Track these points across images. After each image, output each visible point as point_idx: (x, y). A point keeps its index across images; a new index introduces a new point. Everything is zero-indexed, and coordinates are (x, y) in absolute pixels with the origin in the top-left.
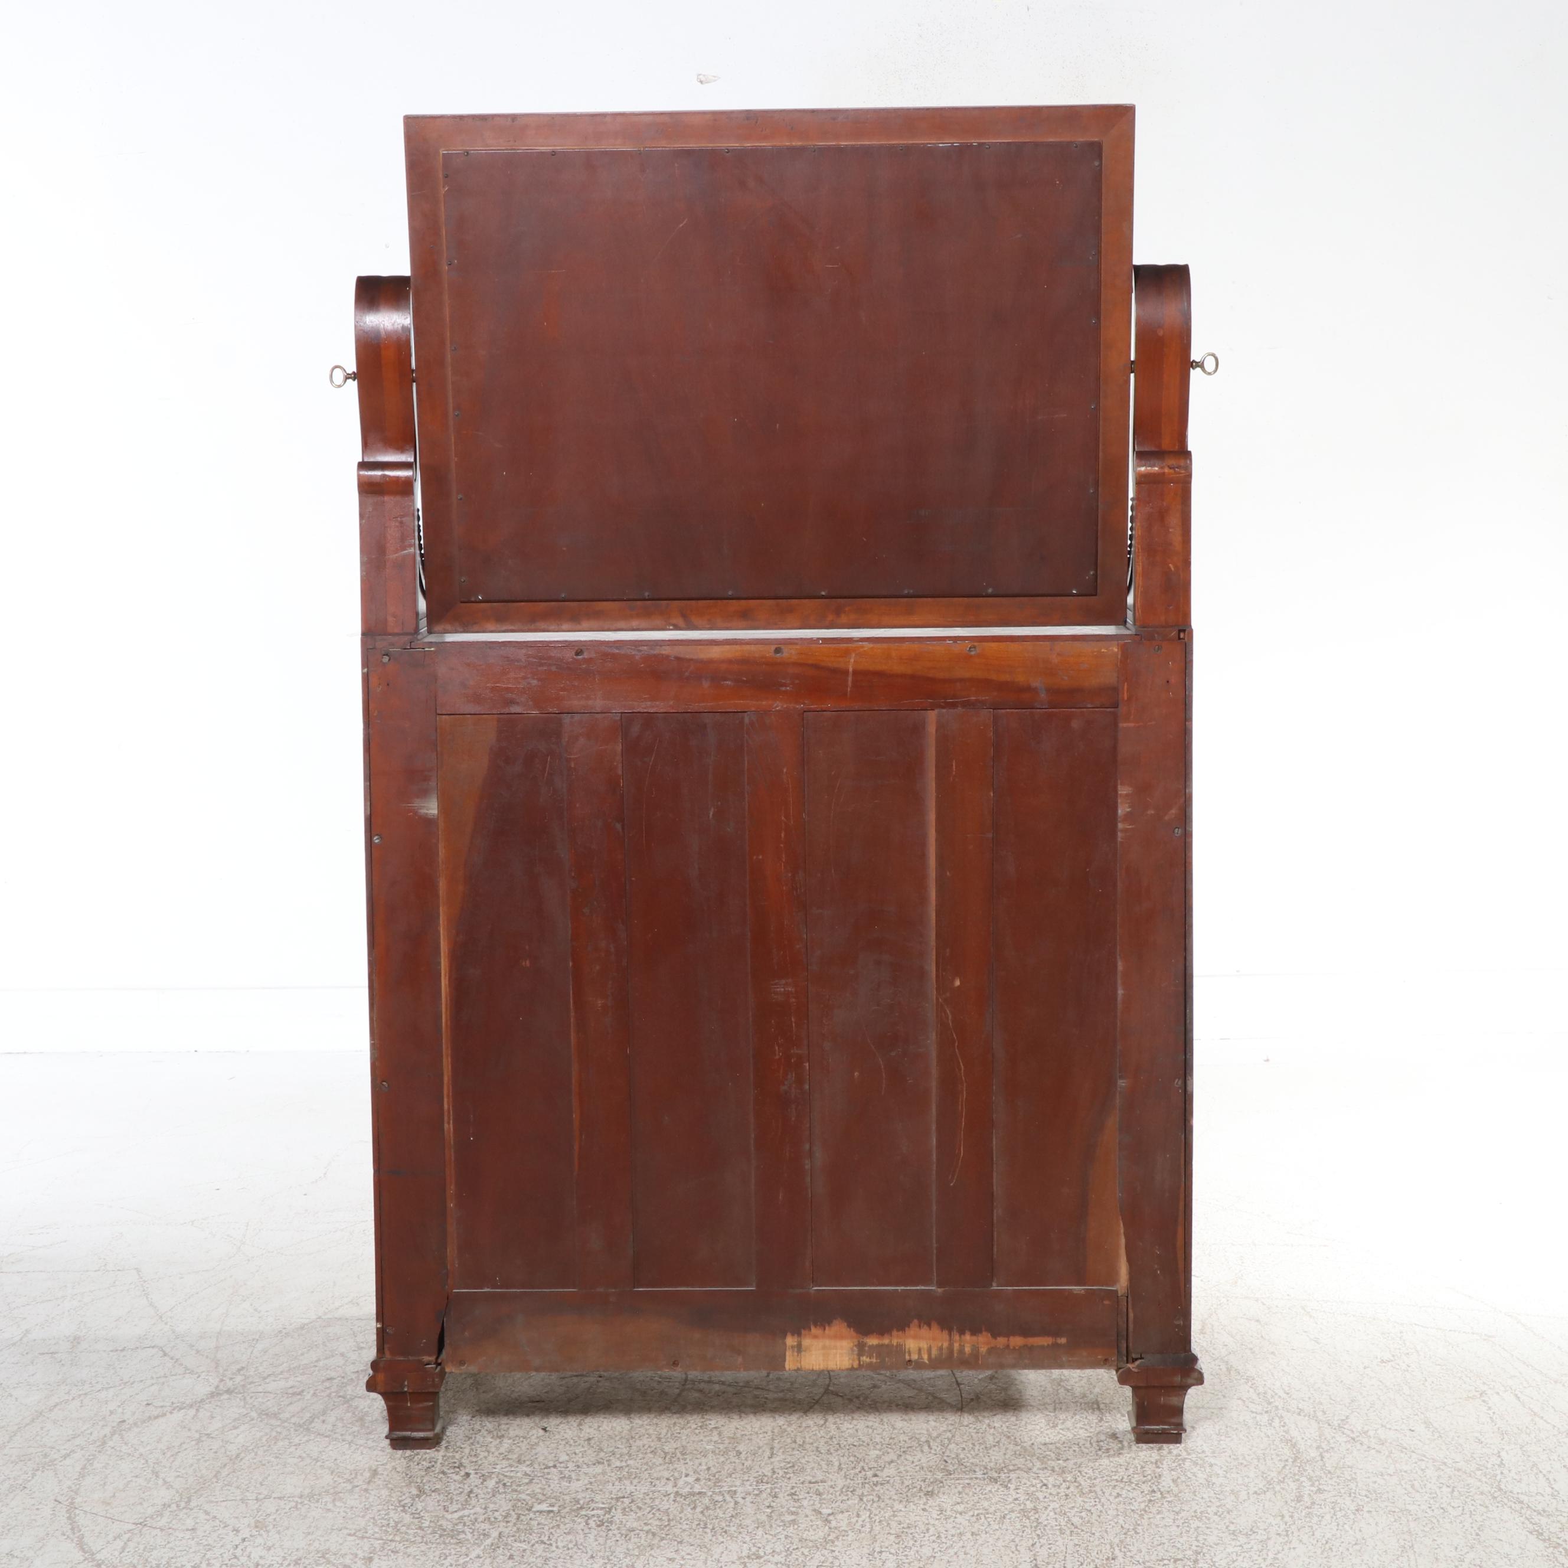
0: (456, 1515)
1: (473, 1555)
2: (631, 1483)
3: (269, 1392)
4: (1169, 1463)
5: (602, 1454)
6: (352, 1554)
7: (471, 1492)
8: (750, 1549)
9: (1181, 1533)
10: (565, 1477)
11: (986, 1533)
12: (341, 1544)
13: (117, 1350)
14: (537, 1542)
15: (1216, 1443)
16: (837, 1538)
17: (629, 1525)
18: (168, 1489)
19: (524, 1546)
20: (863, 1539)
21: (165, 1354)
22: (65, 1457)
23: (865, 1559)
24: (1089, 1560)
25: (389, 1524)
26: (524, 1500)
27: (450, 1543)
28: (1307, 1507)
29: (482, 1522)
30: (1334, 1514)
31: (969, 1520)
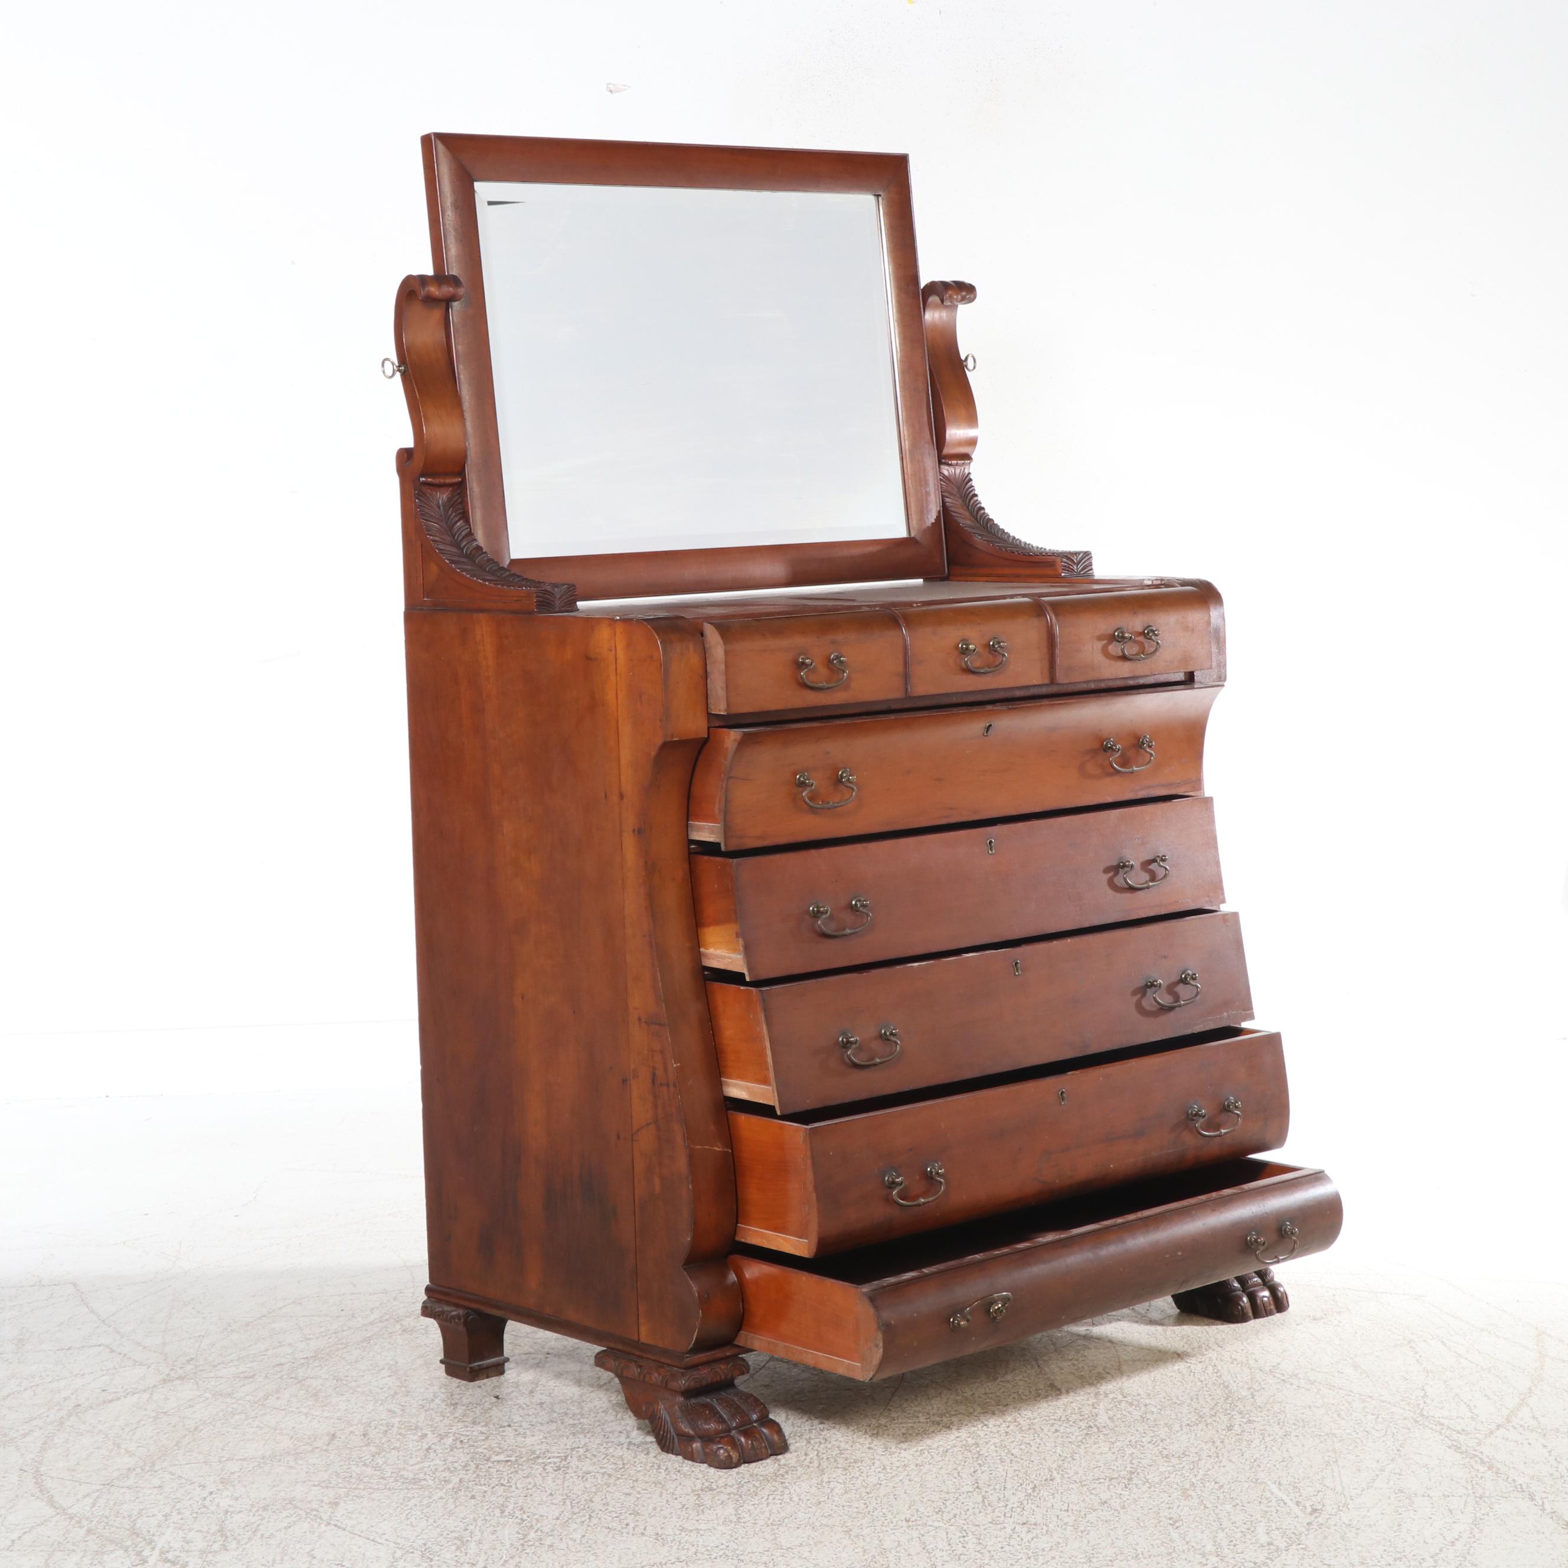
0: (417, 1467)
1: (436, 1497)
2: (585, 1436)
3: (221, 1377)
4: (1106, 1404)
5: (555, 1415)
6: (318, 1500)
7: (429, 1448)
8: (703, 1484)
9: (1117, 1458)
10: (520, 1434)
11: (930, 1464)
12: (306, 1493)
13: (63, 1350)
14: (497, 1485)
15: (1150, 1388)
16: (787, 1472)
17: (584, 1469)
18: (130, 1456)
19: (484, 1488)
20: (812, 1472)
21: (112, 1351)
22: (25, 1436)
23: (814, 1488)
24: (1028, 1482)
25: (351, 1476)
26: (482, 1453)
27: (412, 1488)
28: (1238, 1434)
29: (442, 1471)
30: (1263, 1439)
31: (913, 1455)
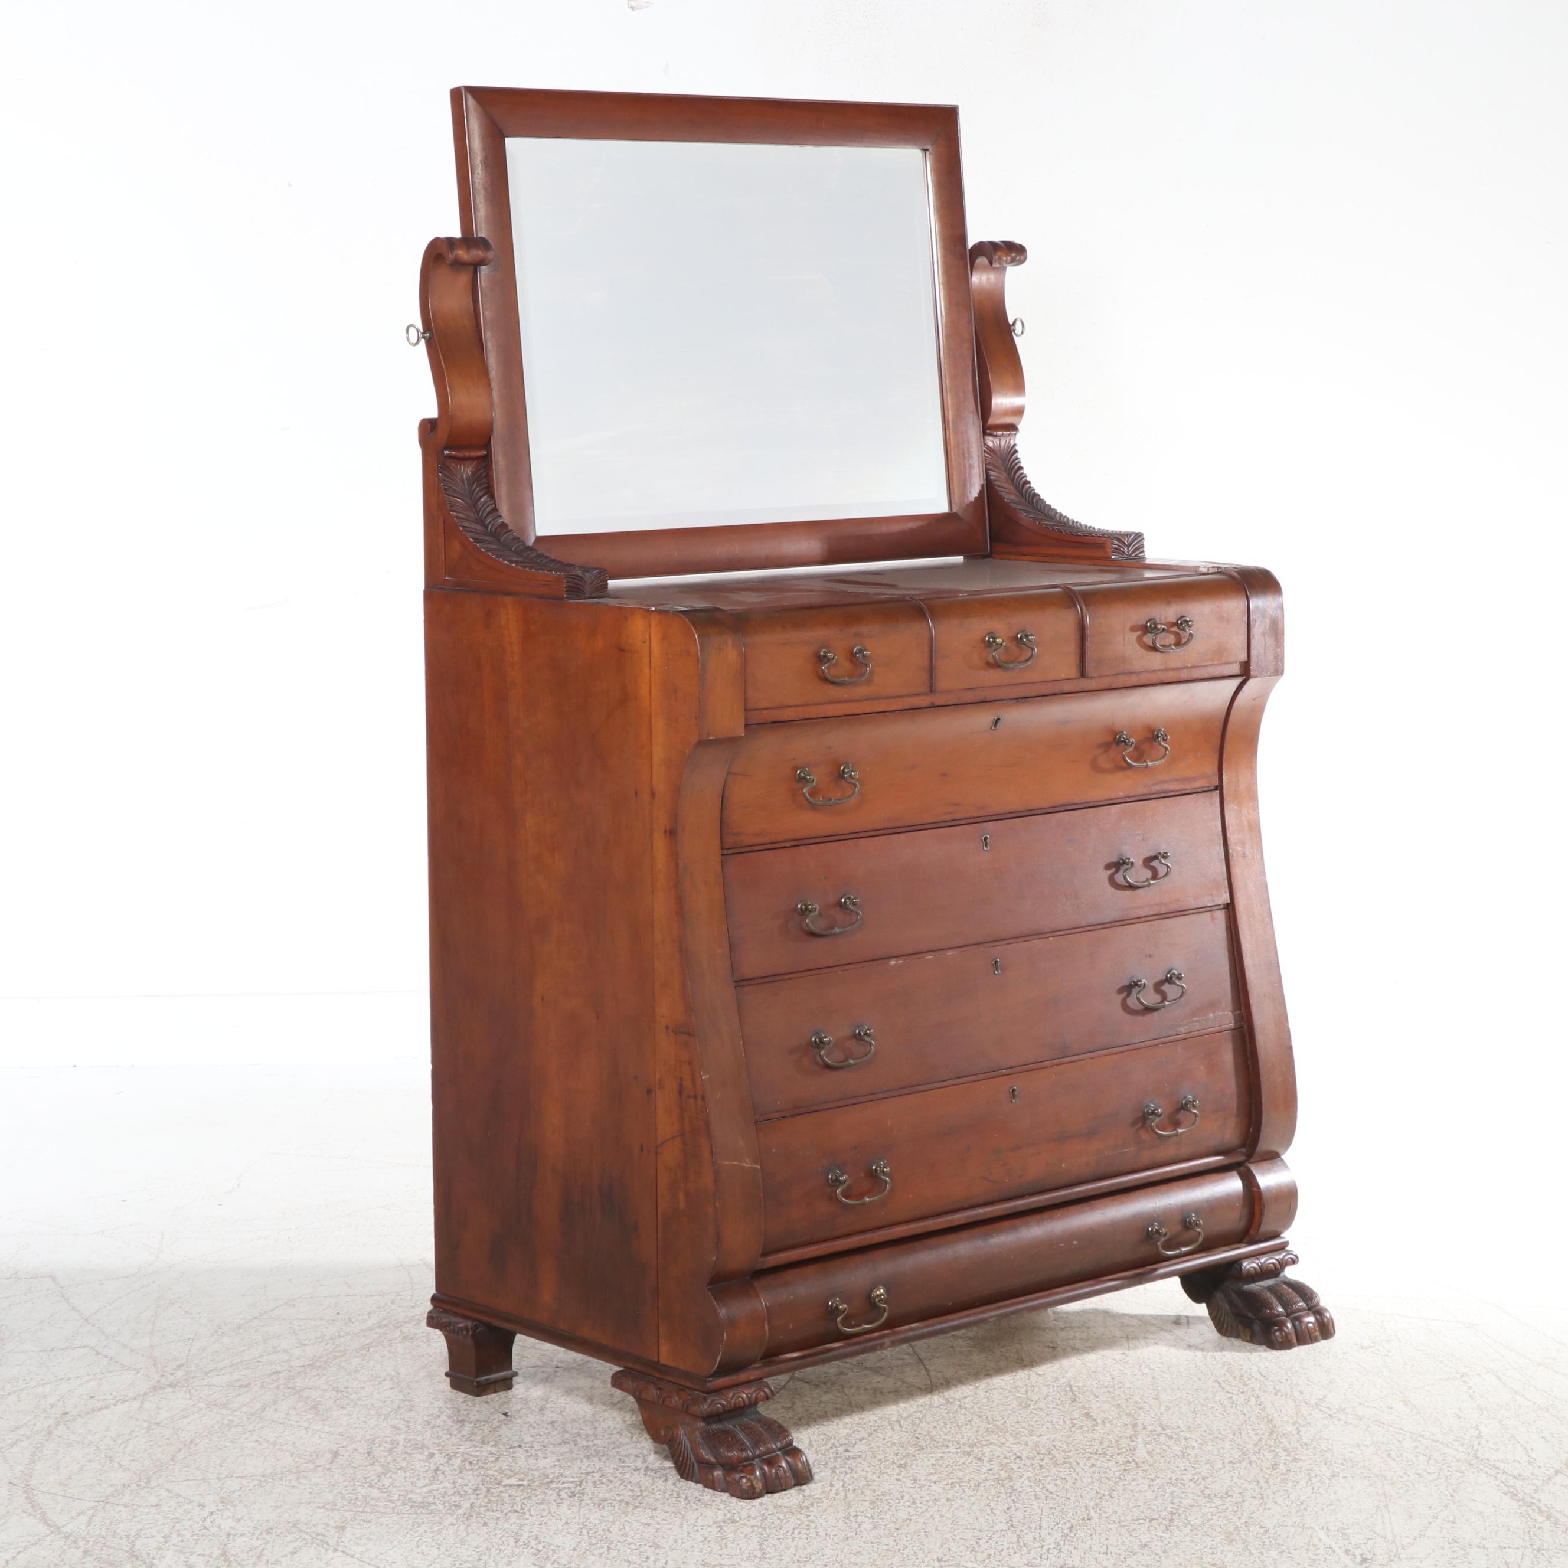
0: (425, 1489)
1: (447, 1523)
2: (600, 1460)
3: (214, 1385)
4: (1144, 1437)
5: (567, 1435)
6: (324, 1524)
7: (437, 1469)
8: (725, 1515)
9: (1157, 1497)
10: (531, 1455)
11: (961, 1499)
12: (311, 1516)
13: (46, 1351)
14: (510, 1511)
15: (1191, 1420)
16: (812, 1504)
17: (601, 1495)
18: (124, 1471)
19: (497, 1514)
20: (838, 1505)
21: (98, 1354)
22: (12, 1445)
23: (841, 1522)
24: (1064, 1521)
25: (357, 1498)
26: (493, 1476)
27: (421, 1513)
28: (1283, 1474)
29: (452, 1495)
30: (1310, 1480)
31: (944, 1488)
